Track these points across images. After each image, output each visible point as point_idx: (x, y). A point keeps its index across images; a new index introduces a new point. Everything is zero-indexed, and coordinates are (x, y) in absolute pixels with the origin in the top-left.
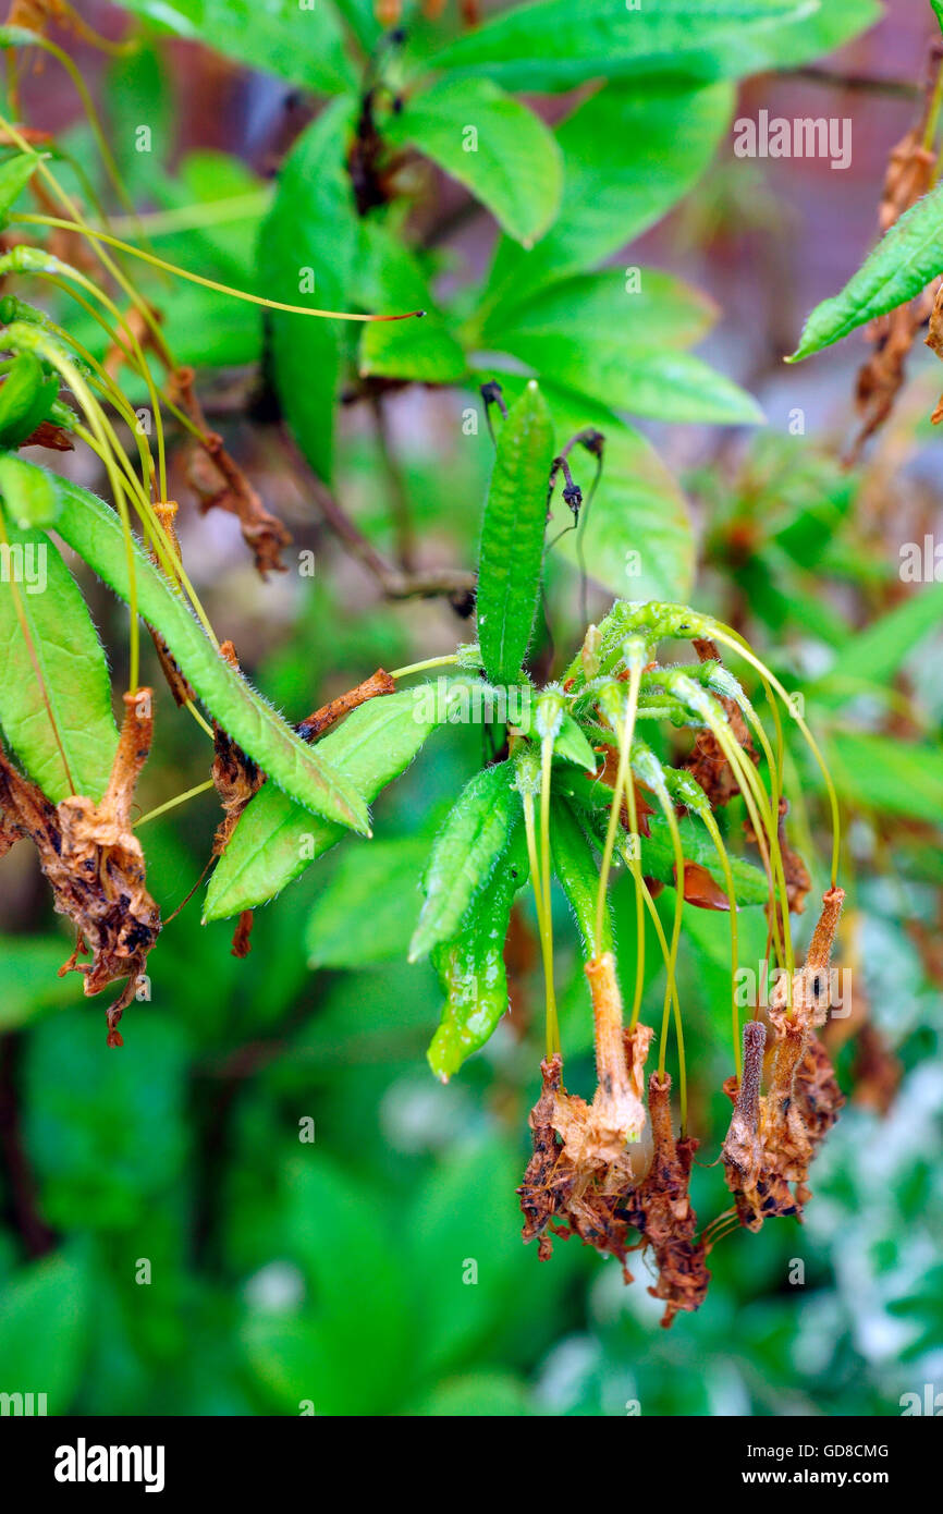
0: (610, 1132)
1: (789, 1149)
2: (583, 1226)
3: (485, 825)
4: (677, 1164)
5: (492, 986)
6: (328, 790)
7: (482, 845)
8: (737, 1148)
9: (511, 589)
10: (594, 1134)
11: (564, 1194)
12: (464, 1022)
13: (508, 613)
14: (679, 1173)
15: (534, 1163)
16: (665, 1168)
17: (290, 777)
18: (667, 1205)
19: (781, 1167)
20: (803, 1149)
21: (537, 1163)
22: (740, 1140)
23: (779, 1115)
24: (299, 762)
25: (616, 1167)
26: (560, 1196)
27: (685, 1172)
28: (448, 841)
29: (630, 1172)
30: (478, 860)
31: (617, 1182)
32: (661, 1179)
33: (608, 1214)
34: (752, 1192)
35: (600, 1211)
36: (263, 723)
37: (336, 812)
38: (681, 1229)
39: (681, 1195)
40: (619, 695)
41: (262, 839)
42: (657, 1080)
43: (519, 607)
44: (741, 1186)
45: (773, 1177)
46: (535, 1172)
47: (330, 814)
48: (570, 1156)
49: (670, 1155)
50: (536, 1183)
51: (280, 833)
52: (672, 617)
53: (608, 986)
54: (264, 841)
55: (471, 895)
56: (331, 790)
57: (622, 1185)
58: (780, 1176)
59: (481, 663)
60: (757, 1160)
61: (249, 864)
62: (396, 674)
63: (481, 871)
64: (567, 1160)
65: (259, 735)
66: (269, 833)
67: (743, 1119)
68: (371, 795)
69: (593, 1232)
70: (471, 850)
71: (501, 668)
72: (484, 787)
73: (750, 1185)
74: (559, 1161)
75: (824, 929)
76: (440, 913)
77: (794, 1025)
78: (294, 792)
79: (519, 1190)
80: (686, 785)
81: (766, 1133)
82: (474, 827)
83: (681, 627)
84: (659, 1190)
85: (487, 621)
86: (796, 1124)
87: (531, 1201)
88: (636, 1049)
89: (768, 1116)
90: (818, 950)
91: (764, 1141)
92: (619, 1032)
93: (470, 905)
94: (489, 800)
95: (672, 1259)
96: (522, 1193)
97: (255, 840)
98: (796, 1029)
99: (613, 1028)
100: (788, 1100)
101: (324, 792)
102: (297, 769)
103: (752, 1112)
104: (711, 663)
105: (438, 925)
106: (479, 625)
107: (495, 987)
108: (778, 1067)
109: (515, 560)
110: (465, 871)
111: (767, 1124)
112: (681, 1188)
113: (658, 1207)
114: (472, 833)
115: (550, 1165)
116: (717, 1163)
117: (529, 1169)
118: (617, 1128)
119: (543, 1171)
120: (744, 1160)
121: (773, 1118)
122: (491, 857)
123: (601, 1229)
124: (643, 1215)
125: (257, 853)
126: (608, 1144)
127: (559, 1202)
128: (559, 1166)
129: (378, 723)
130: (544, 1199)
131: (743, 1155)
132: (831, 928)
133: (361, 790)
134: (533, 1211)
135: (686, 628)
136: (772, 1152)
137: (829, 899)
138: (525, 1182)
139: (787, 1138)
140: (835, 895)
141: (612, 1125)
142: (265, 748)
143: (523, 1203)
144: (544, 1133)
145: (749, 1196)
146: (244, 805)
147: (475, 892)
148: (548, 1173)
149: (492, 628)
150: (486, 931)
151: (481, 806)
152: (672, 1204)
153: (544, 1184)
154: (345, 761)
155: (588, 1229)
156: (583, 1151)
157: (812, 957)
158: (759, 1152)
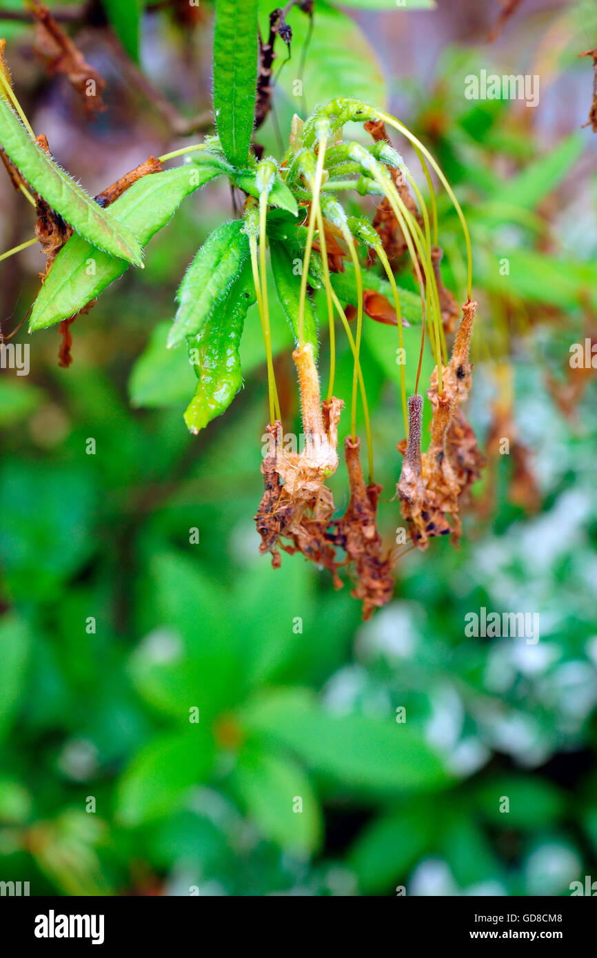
0: (313, 470)
1: (444, 489)
2: (303, 545)
3: (223, 258)
4: (367, 501)
5: (230, 370)
6: (112, 234)
7: (220, 271)
8: (406, 485)
9: (236, 88)
10: (302, 472)
11: (286, 519)
12: (211, 395)
13: (236, 106)
14: (367, 507)
15: (264, 497)
16: (358, 504)
17: (83, 224)
18: (361, 529)
19: (439, 502)
20: (453, 489)
21: (267, 497)
22: (408, 479)
23: (436, 464)
24: (90, 214)
25: (322, 500)
26: (283, 520)
27: (373, 507)
28: (196, 268)
29: (332, 504)
30: (218, 280)
31: (324, 512)
32: (356, 512)
33: (320, 537)
34: (417, 517)
35: (314, 534)
36: (64, 187)
37: (118, 250)
38: (372, 547)
39: (370, 523)
40: (312, 159)
41: (70, 273)
42: (351, 441)
43: (243, 102)
44: (410, 513)
45: (434, 509)
46: (266, 504)
47: (113, 251)
48: (288, 491)
49: (362, 495)
50: (267, 512)
51: (81, 267)
52: (351, 106)
53: (309, 366)
54: (70, 274)
55: (212, 304)
56: (115, 235)
57: (327, 514)
58: (438, 508)
59: (221, 148)
60: (420, 494)
61: (60, 290)
62: (163, 158)
63: (219, 288)
64: (287, 495)
65: (61, 195)
66: (74, 268)
67: (410, 465)
68: (144, 240)
69: (310, 550)
70: (212, 274)
71: (235, 151)
72: (223, 234)
73: (416, 512)
74: (282, 496)
75: (463, 330)
76: (189, 315)
77: (443, 398)
78: (87, 235)
79: (256, 517)
80: (364, 228)
81: (427, 477)
82: (215, 258)
83: (357, 113)
84: (355, 520)
85: (221, 113)
86: (448, 471)
87: (263, 524)
88: (332, 414)
89: (428, 466)
90: (460, 346)
91: (426, 482)
92: (317, 400)
93: (211, 310)
94: (227, 242)
95: (367, 570)
96: (257, 520)
97: (64, 274)
98: (445, 401)
99: (313, 397)
100: (442, 454)
101: (109, 236)
102: (89, 219)
103: (415, 459)
104: (382, 142)
105: (187, 324)
106: (216, 117)
107: (233, 371)
108: (434, 430)
109: (238, 66)
110: (208, 288)
111: (427, 471)
112: (370, 518)
113: (355, 531)
114: (213, 263)
115: (276, 499)
116: (394, 498)
117: (262, 503)
118: (317, 466)
119: (271, 503)
120: (411, 493)
121: (431, 466)
122: (227, 278)
123: (315, 546)
124: (345, 538)
125: (66, 283)
126: (313, 479)
127: (283, 525)
128: (282, 499)
129: (149, 191)
130: (272, 522)
131: (410, 490)
132: (468, 329)
133: (136, 236)
134: (265, 531)
135: (360, 112)
136: (433, 490)
137: (466, 308)
138: (259, 511)
139: (442, 481)
140: (471, 305)
141: (314, 465)
142: (65, 203)
143: (258, 525)
144: (271, 476)
145: (416, 520)
146: (57, 251)
147: (215, 303)
148: (275, 504)
149: (225, 118)
150: (227, 333)
151: (221, 246)
152: (364, 529)
153: (272, 512)
154: (126, 217)
155: (306, 547)
156: (296, 485)
157: (456, 352)
158: (422, 489)
